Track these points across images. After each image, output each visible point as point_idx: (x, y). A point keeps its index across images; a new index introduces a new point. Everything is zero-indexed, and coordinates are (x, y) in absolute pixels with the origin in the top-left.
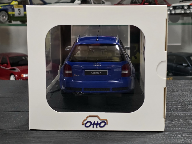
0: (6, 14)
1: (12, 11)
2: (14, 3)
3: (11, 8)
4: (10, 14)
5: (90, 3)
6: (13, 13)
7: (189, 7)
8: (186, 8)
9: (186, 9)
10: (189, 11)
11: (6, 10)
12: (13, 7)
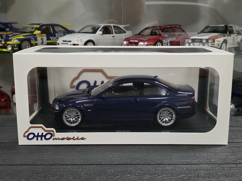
0: (29, 43)
1: (34, 40)
2: (37, 32)
3: (34, 37)
4: (33, 44)
5: (112, 33)
6: (36, 42)
7: (207, 40)
8: (204, 41)
9: (205, 43)
10: (207, 45)
11: (29, 40)
12: (35, 37)
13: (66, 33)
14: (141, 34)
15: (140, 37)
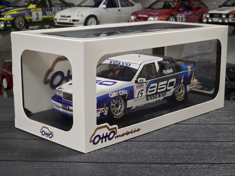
1: (29, 16)
3: (28, 12)
4: (27, 20)
5: (118, 6)
10: (227, 20)
11: (23, 16)
13: (64, 6)
14: (152, 7)
15: (150, 10)
